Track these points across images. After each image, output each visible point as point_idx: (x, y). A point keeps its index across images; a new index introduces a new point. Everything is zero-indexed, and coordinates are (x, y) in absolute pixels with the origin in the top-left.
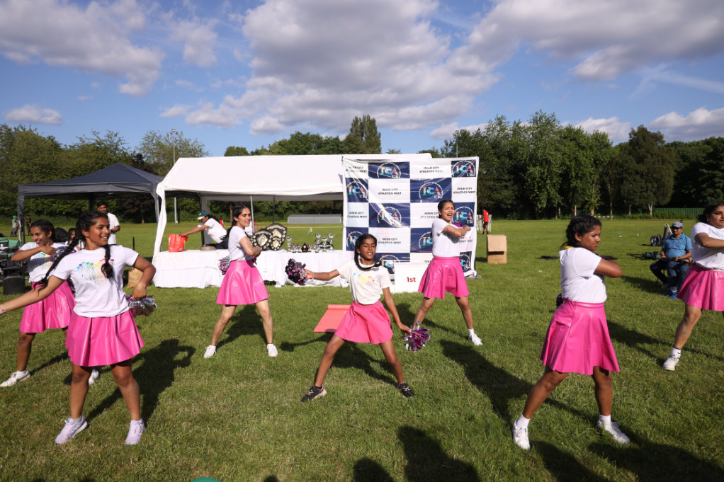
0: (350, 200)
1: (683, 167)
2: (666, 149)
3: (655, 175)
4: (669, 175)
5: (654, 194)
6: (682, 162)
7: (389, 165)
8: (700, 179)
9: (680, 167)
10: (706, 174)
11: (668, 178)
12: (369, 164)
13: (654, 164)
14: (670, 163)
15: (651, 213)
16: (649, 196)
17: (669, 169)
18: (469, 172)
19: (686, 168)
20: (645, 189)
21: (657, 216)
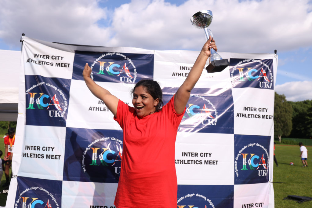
0: (29, 122)
1: (295, 115)
2: (287, 104)
3: (282, 119)
4: (290, 119)
5: (282, 130)
6: (295, 113)
7: (116, 58)
8: (306, 122)
9: (293, 115)
10: (308, 120)
11: (289, 121)
12: (77, 52)
13: (281, 112)
14: (290, 112)
15: (280, 141)
16: (279, 131)
17: (289, 116)
18: (262, 79)
19: (297, 115)
20: (277, 127)
21: (284, 143)
